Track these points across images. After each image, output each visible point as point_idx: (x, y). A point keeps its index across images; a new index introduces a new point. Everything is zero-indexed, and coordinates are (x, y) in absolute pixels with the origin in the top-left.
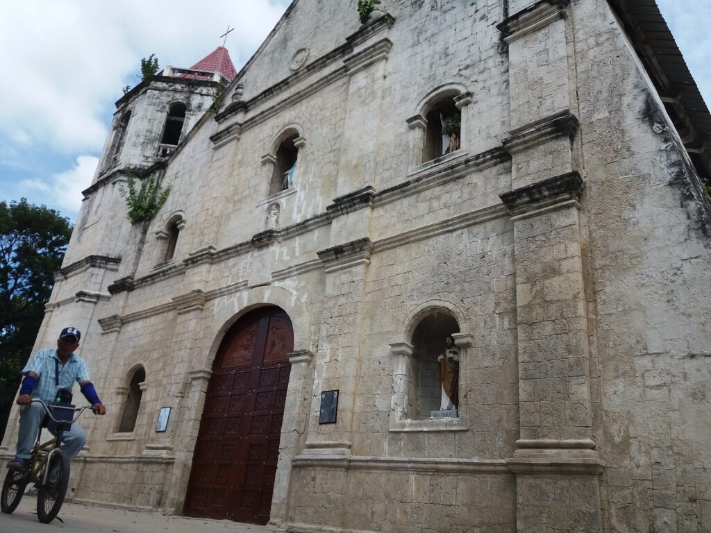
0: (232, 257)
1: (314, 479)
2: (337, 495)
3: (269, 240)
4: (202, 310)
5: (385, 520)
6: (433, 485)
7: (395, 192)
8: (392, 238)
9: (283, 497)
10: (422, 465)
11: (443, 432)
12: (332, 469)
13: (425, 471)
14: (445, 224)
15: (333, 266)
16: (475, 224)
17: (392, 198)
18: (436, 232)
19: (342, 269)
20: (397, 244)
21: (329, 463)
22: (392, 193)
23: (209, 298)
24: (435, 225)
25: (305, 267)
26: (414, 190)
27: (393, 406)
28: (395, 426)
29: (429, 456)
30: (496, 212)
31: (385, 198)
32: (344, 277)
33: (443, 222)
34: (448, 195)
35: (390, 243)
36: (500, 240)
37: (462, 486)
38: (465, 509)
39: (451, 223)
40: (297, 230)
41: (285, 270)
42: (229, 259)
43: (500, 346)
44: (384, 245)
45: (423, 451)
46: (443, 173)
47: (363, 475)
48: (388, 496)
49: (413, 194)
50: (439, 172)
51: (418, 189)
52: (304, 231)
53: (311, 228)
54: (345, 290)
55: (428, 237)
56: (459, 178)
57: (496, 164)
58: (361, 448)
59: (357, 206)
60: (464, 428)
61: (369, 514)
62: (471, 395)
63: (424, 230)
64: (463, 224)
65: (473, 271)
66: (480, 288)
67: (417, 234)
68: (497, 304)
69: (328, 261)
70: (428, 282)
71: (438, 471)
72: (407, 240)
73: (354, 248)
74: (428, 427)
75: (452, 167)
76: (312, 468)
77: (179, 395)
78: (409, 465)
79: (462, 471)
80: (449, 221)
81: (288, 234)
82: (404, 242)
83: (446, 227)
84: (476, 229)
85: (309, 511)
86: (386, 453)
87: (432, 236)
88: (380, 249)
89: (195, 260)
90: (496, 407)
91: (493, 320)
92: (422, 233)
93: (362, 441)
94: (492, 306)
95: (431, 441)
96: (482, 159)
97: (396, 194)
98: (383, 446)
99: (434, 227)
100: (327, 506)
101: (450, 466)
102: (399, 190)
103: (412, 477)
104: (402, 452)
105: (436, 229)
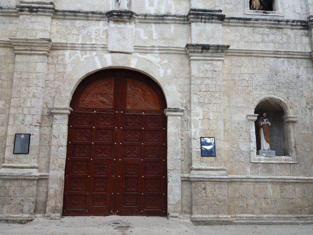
0: (80, 19)
1: (205, 189)
2: (225, 197)
3: (130, 19)
4: (48, 56)
5: (256, 208)
6: (282, 190)
7: (241, 21)
8: (242, 50)
9: (178, 200)
10: (277, 180)
11: (284, 163)
12: (218, 183)
13: (277, 183)
14: (276, 52)
15: (197, 56)
16: (291, 58)
17: (237, 24)
18: (270, 55)
19: (205, 60)
20: (243, 54)
21: (218, 180)
22: (237, 21)
23: (55, 48)
24: (271, 51)
25: (167, 50)
26: (252, 25)
27: (252, 149)
28: (255, 160)
29: (276, 175)
30: (304, 55)
31: (232, 22)
32: (207, 67)
33: (275, 51)
34: (274, 36)
35: (239, 53)
36: (306, 71)
37: (297, 189)
38: (301, 200)
39: (280, 53)
40: (154, 20)
41: (148, 47)
42: (76, 19)
43: (311, 124)
44: (234, 52)
45: (272, 173)
46: (273, 22)
47: (237, 186)
48: (256, 196)
49: (251, 27)
50: (270, 20)
51: (255, 25)
52: (161, 21)
53: (168, 22)
54: (209, 74)
55: (263, 57)
56: (279, 28)
57: (301, 29)
58: (232, 171)
59: (214, 21)
60: (296, 162)
61: (245, 206)
62: (298, 147)
63: (263, 52)
64: (286, 56)
65: (293, 83)
66: (298, 94)
67: (258, 53)
68: (308, 104)
69: (194, 52)
70: (267, 83)
71: (284, 182)
72: (250, 55)
73: (218, 49)
74: (275, 161)
75: (279, 21)
76: (202, 183)
77: (37, 124)
78: (268, 180)
79: (297, 182)
80: (279, 51)
81: (145, 19)
82: (248, 55)
83: (276, 54)
84: (292, 61)
85: (205, 207)
86: (249, 173)
87: (266, 57)
88: (231, 54)
89: (35, 10)
90: (311, 153)
91: (306, 111)
92: (261, 53)
93: (232, 167)
94: (305, 104)
95: (277, 168)
96: (295, 24)
97: (240, 23)
98: (247, 170)
99: (270, 52)
100: (219, 204)
101: (292, 181)
102: (243, 21)
103: (269, 186)
104: (260, 173)
105: (270, 54)
